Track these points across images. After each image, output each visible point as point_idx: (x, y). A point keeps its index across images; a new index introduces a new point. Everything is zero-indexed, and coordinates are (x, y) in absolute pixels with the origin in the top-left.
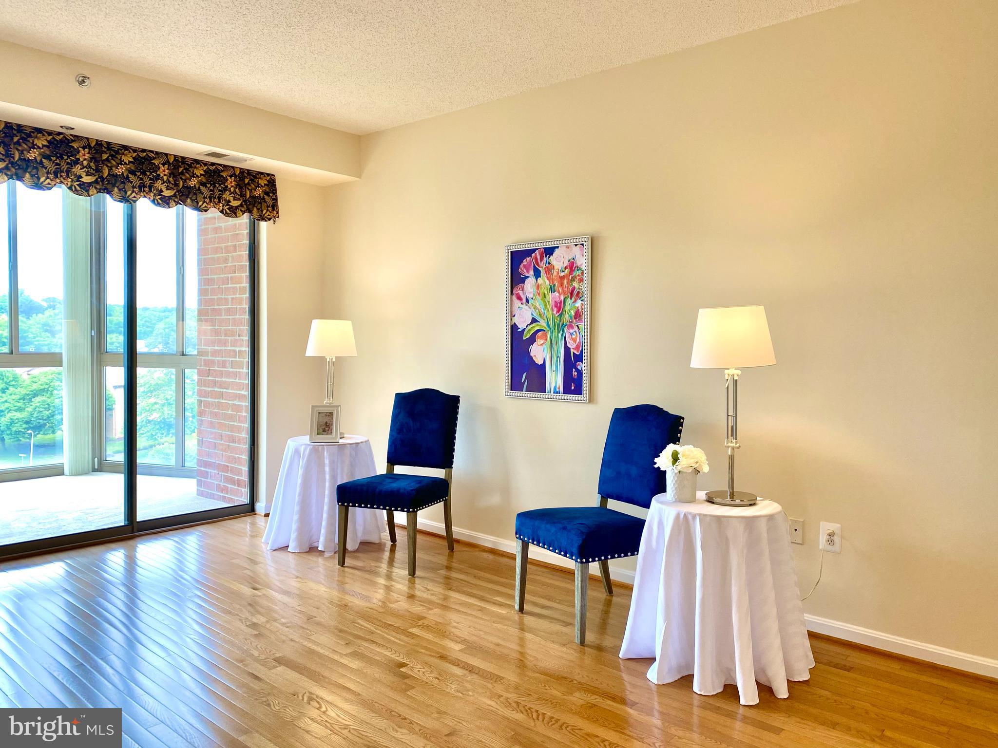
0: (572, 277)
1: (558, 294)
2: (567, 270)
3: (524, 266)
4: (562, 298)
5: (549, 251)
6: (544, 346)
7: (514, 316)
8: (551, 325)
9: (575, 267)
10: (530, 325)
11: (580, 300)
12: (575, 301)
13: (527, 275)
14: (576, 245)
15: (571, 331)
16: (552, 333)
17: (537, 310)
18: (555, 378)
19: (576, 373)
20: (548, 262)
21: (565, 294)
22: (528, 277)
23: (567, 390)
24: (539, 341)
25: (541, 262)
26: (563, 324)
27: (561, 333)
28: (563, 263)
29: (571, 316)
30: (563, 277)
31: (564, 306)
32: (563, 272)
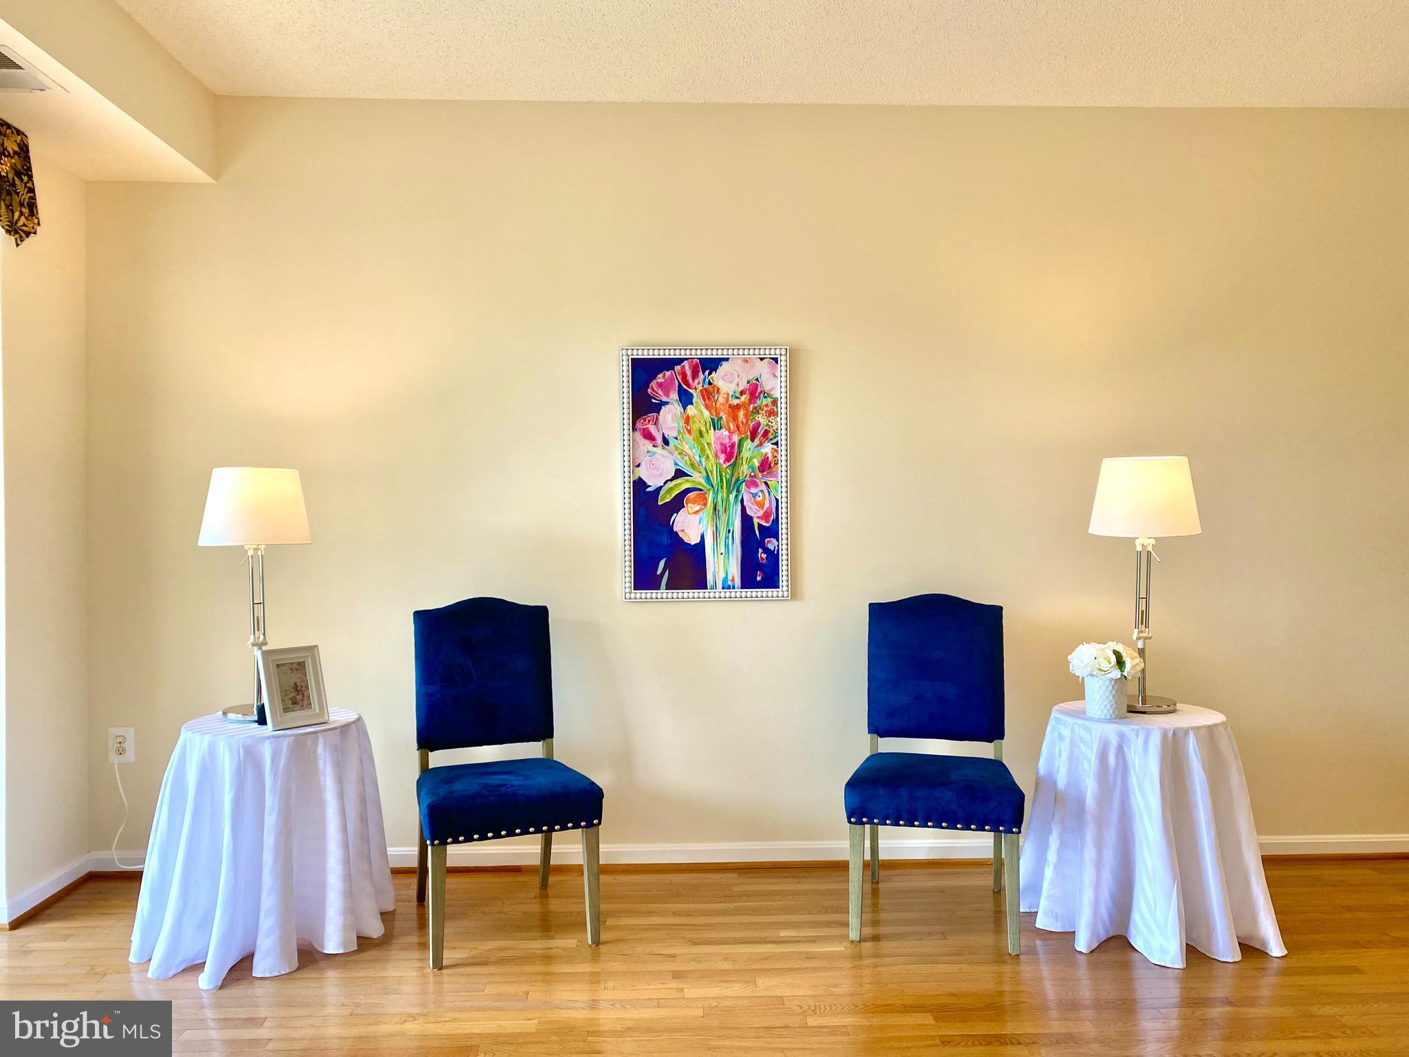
0: (755, 408)
1: (727, 433)
2: (744, 396)
3: (660, 385)
4: (736, 438)
5: (711, 365)
6: (701, 514)
7: (638, 466)
8: (715, 480)
9: (761, 392)
10: (671, 480)
11: (769, 444)
12: (761, 444)
13: (664, 399)
14: (762, 359)
15: (754, 490)
16: (716, 493)
17: (687, 458)
18: (723, 567)
19: (766, 556)
20: (707, 381)
21: (740, 433)
22: (667, 403)
23: (748, 581)
24: (691, 507)
25: (694, 379)
26: (738, 480)
27: (734, 493)
28: (738, 384)
29: (752, 468)
30: (738, 407)
31: (740, 451)
32: (738, 398)
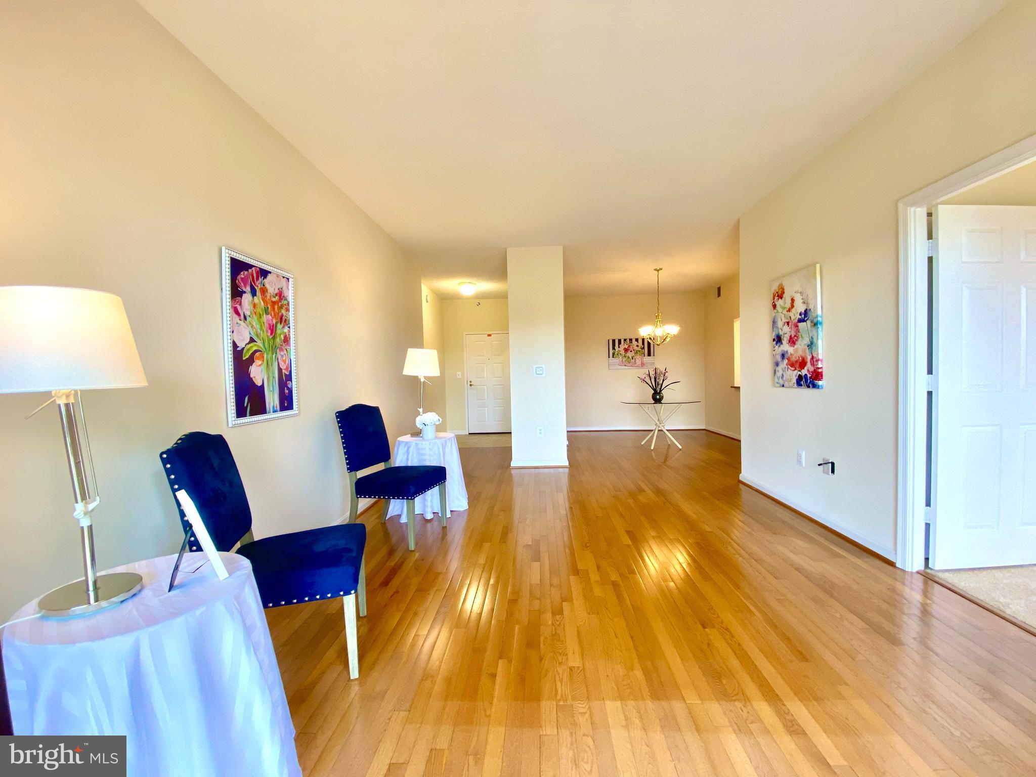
0: (281, 305)
1: (270, 317)
2: (277, 297)
3: (242, 279)
4: (274, 322)
5: (264, 273)
6: (262, 367)
7: (233, 332)
8: (267, 346)
9: (283, 296)
10: (249, 344)
11: (287, 327)
12: (283, 327)
13: (244, 290)
14: (283, 277)
15: (282, 353)
16: (268, 354)
17: (255, 330)
18: (272, 398)
19: (287, 391)
20: (262, 283)
21: (276, 319)
22: (245, 292)
23: (282, 408)
24: (258, 362)
25: (257, 281)
26: (276, 346)
27: (275, 355)
28: (274, 289)
29: (280, 339)
30: (275, 303)
31: (276, 330)
32: (275, 297)
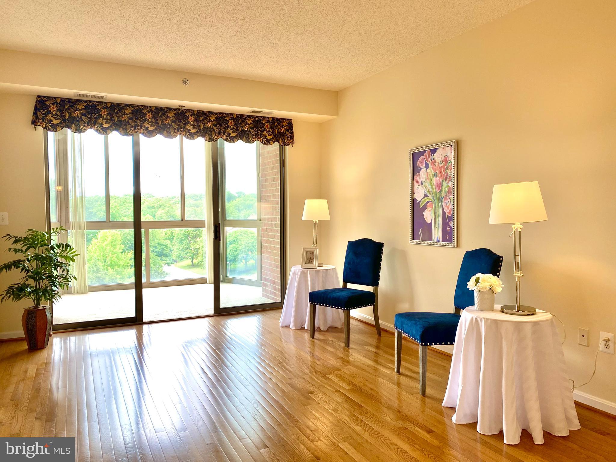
0: (446, 167)
1: (438, 178)
2: (443, 163)
3: (420, 162)
4: (441, 181)
6: (431, 211)
7: (415, 193)
8: (435, 198)
9: (448, 161)
10: (423, 198)
11: (451, 182)
12: (448, 183)
13: (421, 167)
14: (448, 147)
15: (446, 202)
16: (435, 203)
17: (427, 189)
18: (437, 233)
19: (449, 229)
20: (433, 158)
21: (442, 178)
22: (422, 169)
23: (444, 240)
24: (429, 209)
25: (429, 158)
26: (442, 197)
27: (441, 203)
28: (441, 158)
29: (445, 192)
30: (441, 167)
31: (442, 186)
32: (441, 164)
